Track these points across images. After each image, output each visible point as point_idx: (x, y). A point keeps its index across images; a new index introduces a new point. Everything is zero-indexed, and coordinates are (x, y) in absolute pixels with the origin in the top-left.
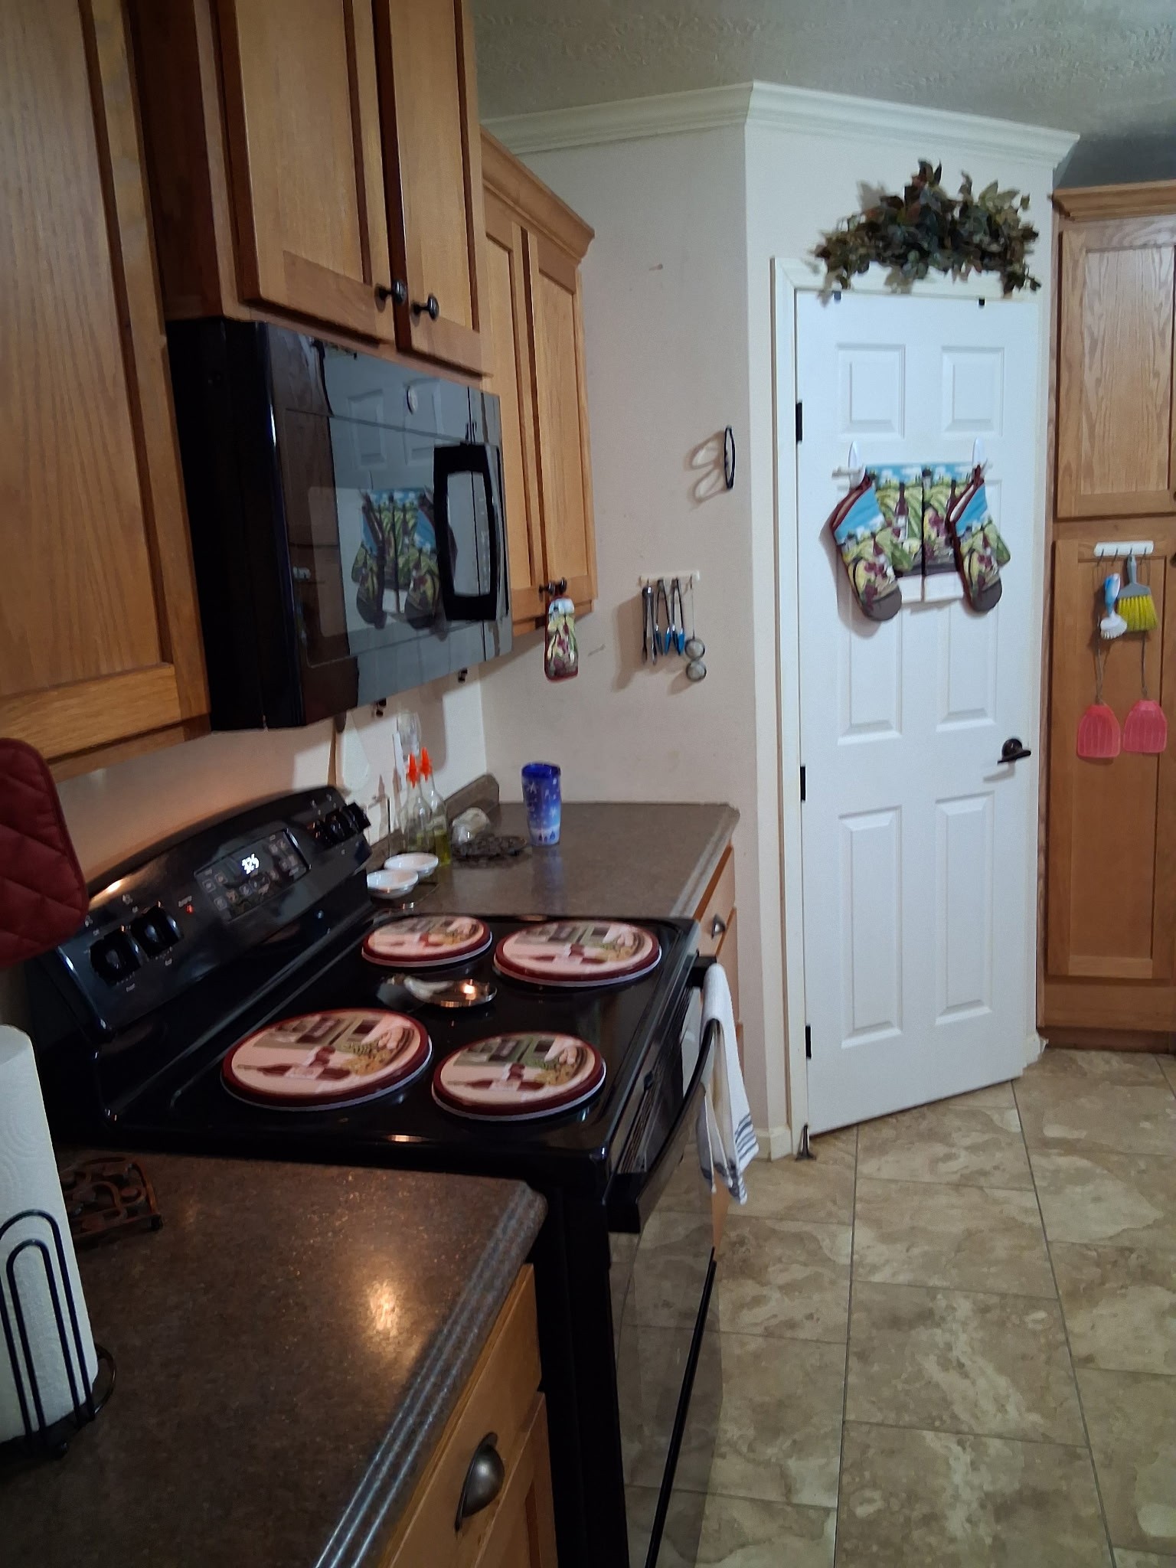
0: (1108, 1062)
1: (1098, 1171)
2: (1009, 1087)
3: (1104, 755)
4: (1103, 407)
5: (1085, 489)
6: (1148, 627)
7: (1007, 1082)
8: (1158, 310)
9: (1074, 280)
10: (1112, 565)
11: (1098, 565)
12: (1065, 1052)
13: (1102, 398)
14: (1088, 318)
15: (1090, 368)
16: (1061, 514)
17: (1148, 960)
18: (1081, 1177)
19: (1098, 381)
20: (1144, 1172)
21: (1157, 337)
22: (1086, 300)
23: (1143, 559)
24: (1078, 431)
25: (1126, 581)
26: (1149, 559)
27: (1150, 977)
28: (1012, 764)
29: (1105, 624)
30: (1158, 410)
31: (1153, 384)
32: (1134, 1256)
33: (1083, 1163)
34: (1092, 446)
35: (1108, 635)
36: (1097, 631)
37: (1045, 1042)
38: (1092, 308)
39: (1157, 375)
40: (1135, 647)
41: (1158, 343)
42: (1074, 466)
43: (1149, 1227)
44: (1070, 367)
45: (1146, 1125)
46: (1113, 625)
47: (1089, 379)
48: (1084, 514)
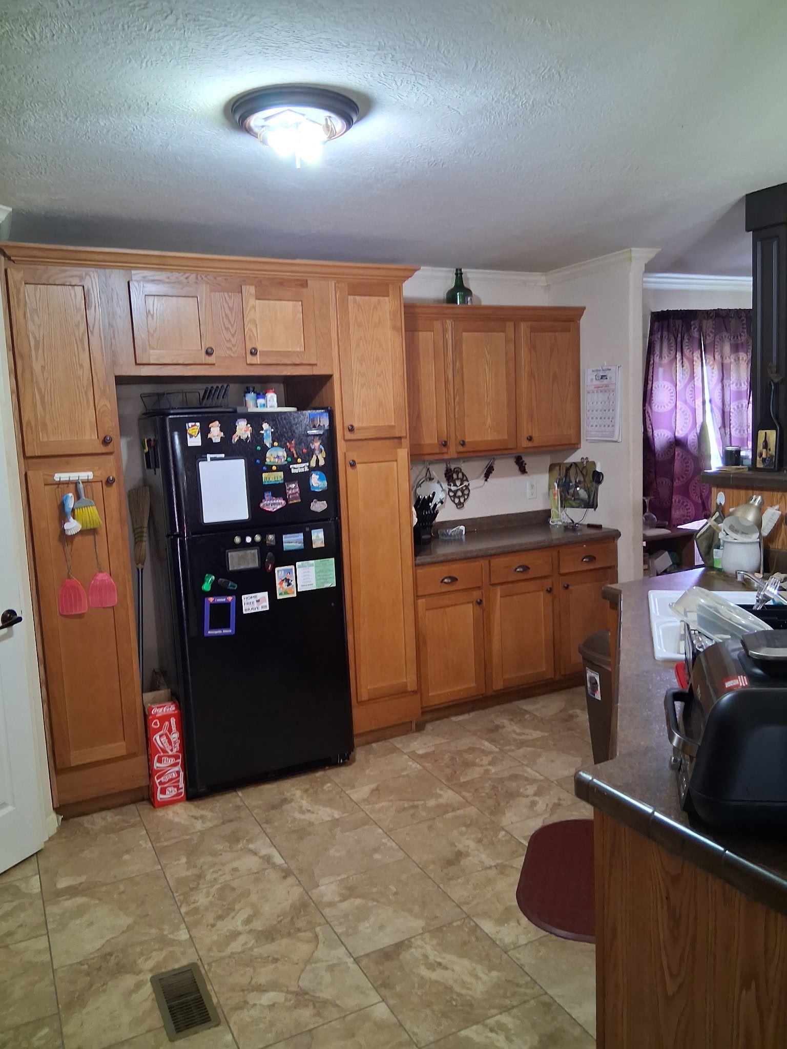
0: (104, 819)
1: (93, 902)
2: (34, 859)
3: (79, 612)
4: (49, 385)
5: (43, 438)
6: (95, 526)
7: (32, 855)
8: (77, 326)
9: (19, 301)
10: (68, 487)
11: (58, 487)
12: (76, 819)
13: (47, 379)
14: (31, 327)
15: (37, 360)
16: (28, 454)
17: (123, 744)
18: (80, 911)
19: (43, 368)
20: (123, 892)
21: (79, 343)
22: (28, 315)
23: (86, 482)
24: (33, 399)
25: (78, 497)
26: (91, 482)
27: (125, 754)
28: (10, 628)
29: (67, 526)
30: (85, 388)
31: (80, 372)
32: (113, 957)
33: (80, 900)
34: (44, 409)
35: (69, 533)
36: (63, 531)
37: (61, 817)
38: (33, 320)
39: (81, 366)
40: (90, 538)
41: (80, 347)
42: (33, 423)
43: (124, 932)
44: (22, 357)
45: (126, 857)
46: (72, 526)
47: (37, 367)
48: (44, 454)
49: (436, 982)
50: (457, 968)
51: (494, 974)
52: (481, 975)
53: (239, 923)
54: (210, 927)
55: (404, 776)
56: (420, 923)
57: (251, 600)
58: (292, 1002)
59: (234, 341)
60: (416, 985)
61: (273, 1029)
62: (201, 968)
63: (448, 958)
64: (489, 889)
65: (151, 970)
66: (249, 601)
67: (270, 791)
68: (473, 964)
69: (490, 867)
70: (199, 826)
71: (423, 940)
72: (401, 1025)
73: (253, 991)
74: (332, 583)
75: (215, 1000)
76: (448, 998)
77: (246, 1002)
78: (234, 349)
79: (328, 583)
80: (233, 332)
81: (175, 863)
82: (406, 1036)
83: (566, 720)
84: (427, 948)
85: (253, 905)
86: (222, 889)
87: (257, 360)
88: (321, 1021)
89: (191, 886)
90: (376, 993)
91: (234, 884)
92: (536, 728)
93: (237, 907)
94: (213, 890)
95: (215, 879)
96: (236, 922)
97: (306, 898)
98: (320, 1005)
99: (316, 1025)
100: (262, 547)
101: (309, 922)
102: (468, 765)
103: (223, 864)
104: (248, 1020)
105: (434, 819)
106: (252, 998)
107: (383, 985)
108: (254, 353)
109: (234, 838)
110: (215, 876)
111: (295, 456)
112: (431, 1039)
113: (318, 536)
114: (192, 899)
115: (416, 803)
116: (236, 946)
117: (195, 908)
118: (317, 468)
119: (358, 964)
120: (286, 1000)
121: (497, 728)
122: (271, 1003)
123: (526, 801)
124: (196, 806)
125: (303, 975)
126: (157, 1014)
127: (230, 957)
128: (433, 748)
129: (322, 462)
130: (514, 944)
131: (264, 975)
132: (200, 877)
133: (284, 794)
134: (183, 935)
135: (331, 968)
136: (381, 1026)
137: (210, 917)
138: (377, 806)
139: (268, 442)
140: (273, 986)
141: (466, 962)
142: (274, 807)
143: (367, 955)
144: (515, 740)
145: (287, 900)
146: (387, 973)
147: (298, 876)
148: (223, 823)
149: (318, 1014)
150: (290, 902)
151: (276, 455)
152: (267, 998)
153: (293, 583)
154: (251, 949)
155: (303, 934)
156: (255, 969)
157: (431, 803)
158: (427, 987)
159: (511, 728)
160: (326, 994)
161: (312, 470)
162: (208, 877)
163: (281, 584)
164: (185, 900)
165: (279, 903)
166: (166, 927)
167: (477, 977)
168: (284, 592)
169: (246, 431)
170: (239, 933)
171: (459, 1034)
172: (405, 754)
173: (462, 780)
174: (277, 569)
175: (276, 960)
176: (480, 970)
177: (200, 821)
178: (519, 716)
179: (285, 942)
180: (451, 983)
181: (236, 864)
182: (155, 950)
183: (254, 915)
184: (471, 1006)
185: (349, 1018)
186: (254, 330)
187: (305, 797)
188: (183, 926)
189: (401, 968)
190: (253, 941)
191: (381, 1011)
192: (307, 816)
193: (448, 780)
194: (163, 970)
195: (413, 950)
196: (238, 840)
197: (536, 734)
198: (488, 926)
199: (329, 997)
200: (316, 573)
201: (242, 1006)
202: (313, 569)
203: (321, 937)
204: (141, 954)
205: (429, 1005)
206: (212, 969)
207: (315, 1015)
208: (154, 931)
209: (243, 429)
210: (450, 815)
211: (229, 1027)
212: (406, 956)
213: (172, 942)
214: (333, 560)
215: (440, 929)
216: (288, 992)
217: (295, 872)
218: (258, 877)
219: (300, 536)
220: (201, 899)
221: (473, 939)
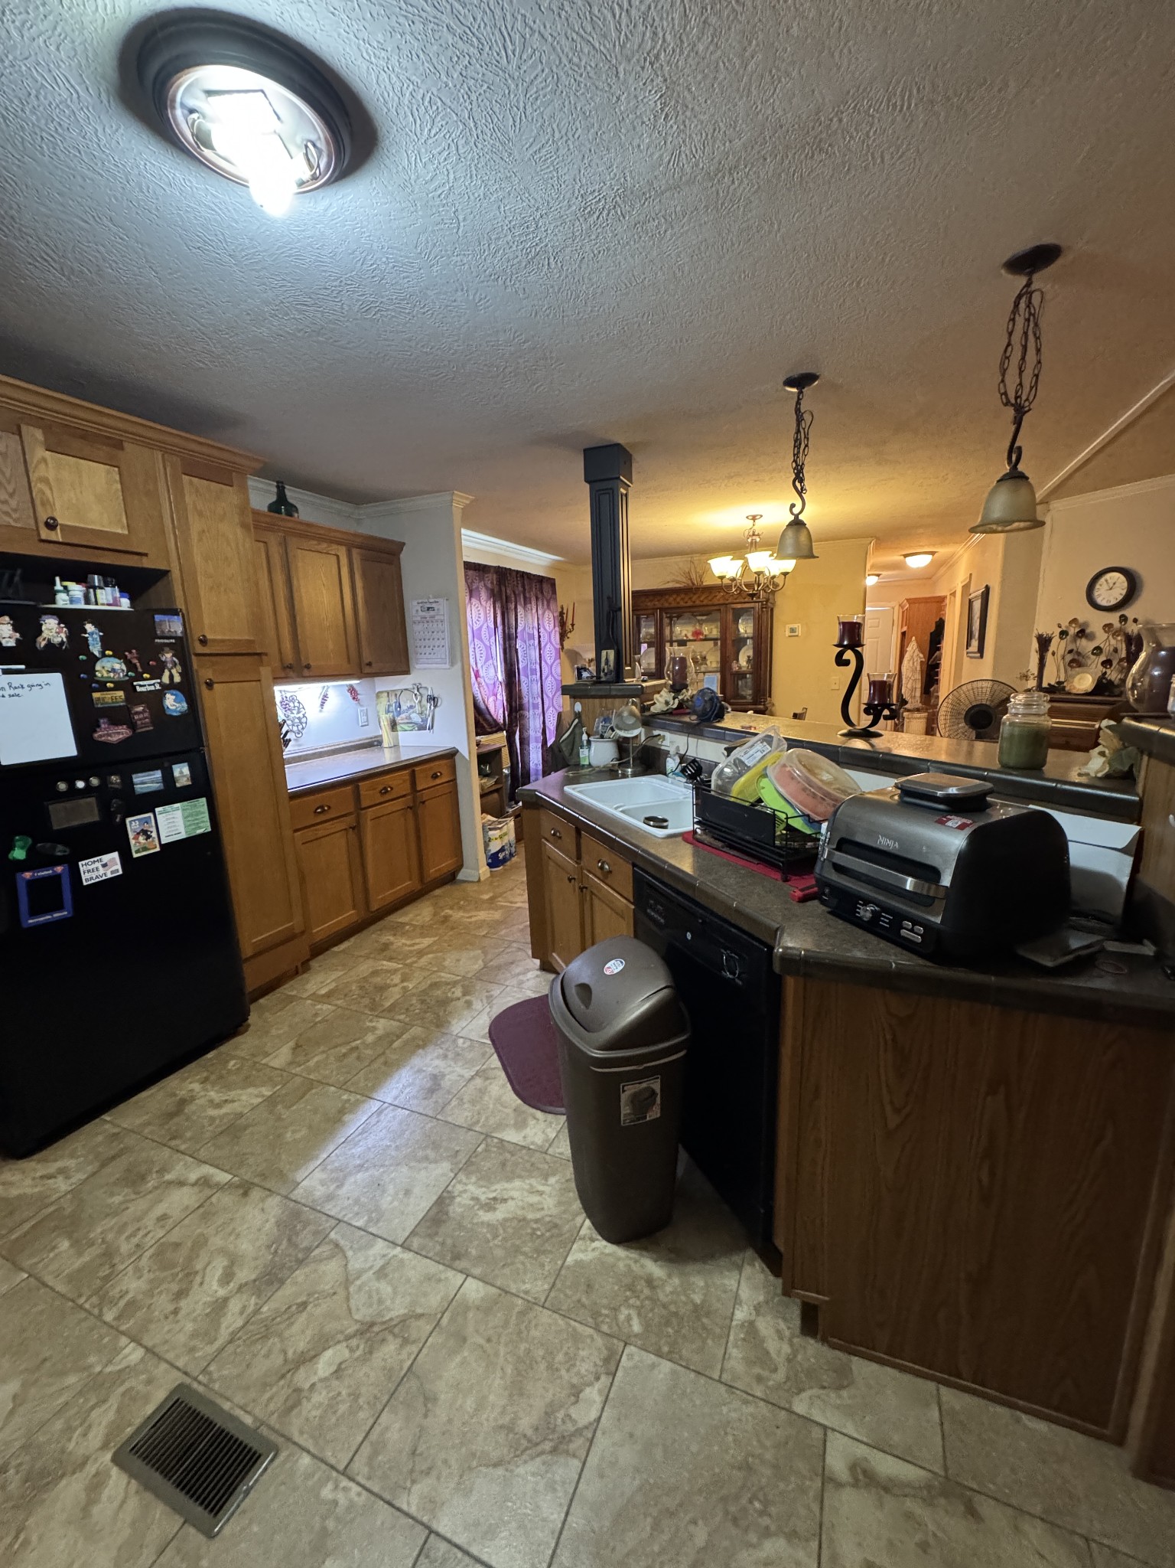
49: (506, 1220)
50: (515, 1194)
51: (552, 1180)
52: (541, 1188)
53: (215, 1286)
54: (171, 1317)
55: (320, 1022)
56: (446, 1166)
57: (94, 866)
58: (362, 1347)
59: (13, 503)
60: (489, 1236)
61: (361, 1401)
62: (195, 1385)
63: (499, 1188)
64: (486, 1098)
65: (105, 1446)
66: (90, 868)
67: (154, 1099)
68: (527, 1181)
69: (472, 1078)
70: (62, 1185)
71: (460, 1182)
72: (507, 1292)
73: (297, 1368)
74: (205, 827)
75: (248, 1420)
76: (529, 1231)
77: (298, 1390)
78: (15, 516)
79: (200, 828)
80: (11, 491)
81: (52, 1255)
82: (520, 1302)
83: (443, 922)
84: (469, 1190)
85: (223, 1251)
86: (159, 1254)
87: (57, 536)
88: (415, 1349)
89: (101, 1274)
90: (454, 1272)
91: (174, 1237)
92: (423, 935)
93: (199, 1267)
94: (144, 1261)
95: (138, 1246)
96: (212, 1286)
97: (292, 1204)
98: (398, 1328)
99: (413, 1357)
100: (102, 794)
101: (316, 1233)
102: (382, 989)
103: (139, 1219)
104: (316, 1413)
105: (384, 1053)
106: (303, 1378)
107: (452, 1257)
108: (51, 525)
109: (134, 1179)
110: (135, 1240)
111: (140, 670)
112: (546, 1287)
113: (181, 772)
114: (115, 1292)
115: (353, 1044)
116: (232, 1320)
117: (128, 1304)
118: (171, 686)
119: (410, 1250)
120: (352, 1350)
121: (386, 947)
122: (334, 1368)
123: (461, 1003)
124: (39, 1161)
125: (352, 1303)
126: (159, 1510)
127: (231, 1342)
128: (334, 985)
129: (177, 679)
130: (547, 1141)
131: (299, 1338)
132: (109, 1255)
133: (175, 1095)
134: (133, 1354)
135: (381, 1273)
136: (486, 1308)
137: (162, 1302)
138: (311, 1063)
139: (96, 649)
140: (323, 1343)
141: (517, 1183)
142: (171, 1115)
143: (413, 1233)
144: (411, 952)
145: (267, 1221)
146: (449, 1241)
147: (263, 1184)
148: (103, 1165)
149: (406, 1341)
150: (273, 1220)
151: (109, 667)
152: (324, 1365)
153: (154, 835)
154: (257, 1311)
155: (316, 1252)
156: (280, 1335)
157: (370, 1038)
158: (501, 1231)
159: (400, 942)
160: (398, 1309)
161: (166, 688)
162: (125, 1248)
163: (136, 838)
164: (105, 1300)
165: (259, 1230)
166: (92, 1359)
167: (541, 1193)
168: (139, 847)
169: (58, 633)
170: (225, 1300)
171: (567, 1264)
172: (306, 999)
173: (387, 1004)
174: (128, 820)
175: (303, 1305)
176: (536, 1183)
177: (60, 1178)
178: (398, 929)
179: (300, 1275)
180: (520, 1213)
181: (159, 1210)
182: (93, 1408)
183: (232, 1263)
184: (556, 1226)
185: (445, 1321)
186: (48, 492)
187: (209, 1087)
188: (124, 1340)
189: (460, 1227)
190: (253, 1300)
191: (474, 1290)
192: (226, 1109)
193: (372, 1010)
194: (129, 1430)
195: (458, 1200)
196: (143, 1178)
197: (427, 942)
198: (512, 1136)
199: (402, 1311)
200: (185, 818)
201: (296, 1398)
202: (179, 814)
203: (342, 1243)
204: (69, 1430)
205: (517, 1250)
206: (215, 1376)
207: (402, 1346)
208: (72, 1379)
209: (52, 630)
210: (396, 1044)
211: (295, 1443)
212: (455, 1209)
213: (120, 1376)
214: (204, 800)
215: (469, 1163)
216: (348, 1338)
217: (256, 1180)
218: (204, 1212)
219: (158, 774)
220: (132, 1285)
221: (508, 1156)
